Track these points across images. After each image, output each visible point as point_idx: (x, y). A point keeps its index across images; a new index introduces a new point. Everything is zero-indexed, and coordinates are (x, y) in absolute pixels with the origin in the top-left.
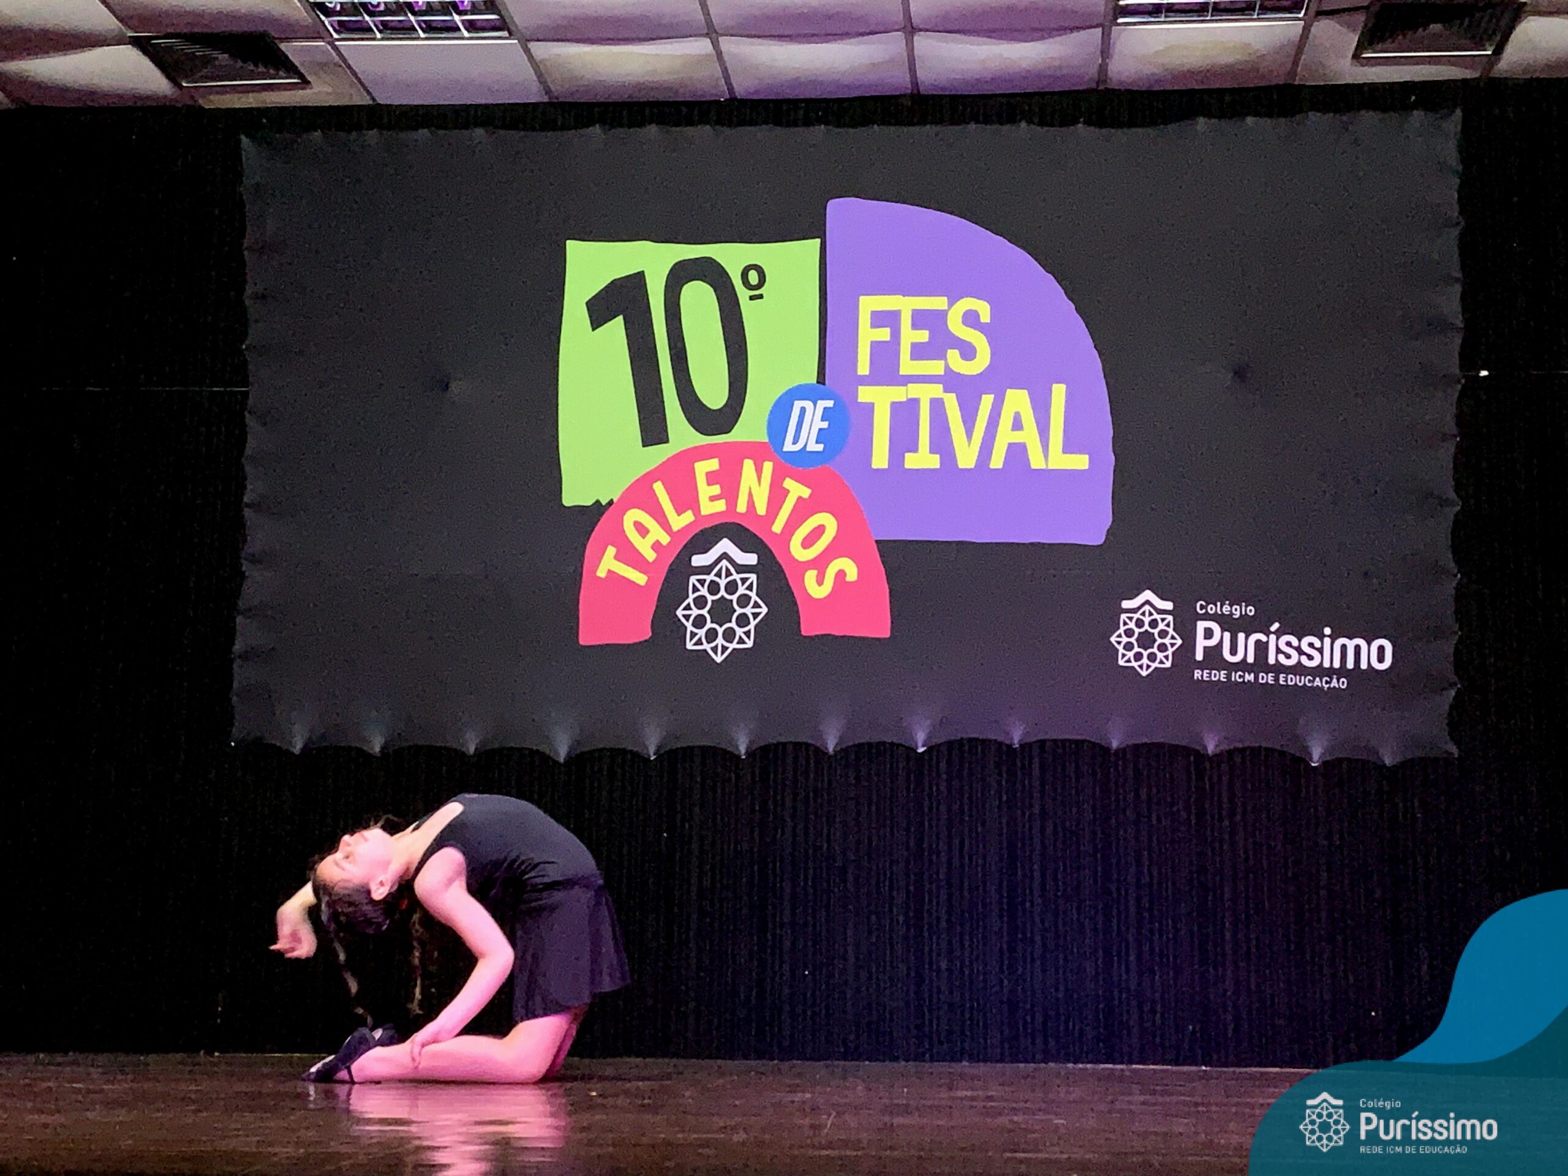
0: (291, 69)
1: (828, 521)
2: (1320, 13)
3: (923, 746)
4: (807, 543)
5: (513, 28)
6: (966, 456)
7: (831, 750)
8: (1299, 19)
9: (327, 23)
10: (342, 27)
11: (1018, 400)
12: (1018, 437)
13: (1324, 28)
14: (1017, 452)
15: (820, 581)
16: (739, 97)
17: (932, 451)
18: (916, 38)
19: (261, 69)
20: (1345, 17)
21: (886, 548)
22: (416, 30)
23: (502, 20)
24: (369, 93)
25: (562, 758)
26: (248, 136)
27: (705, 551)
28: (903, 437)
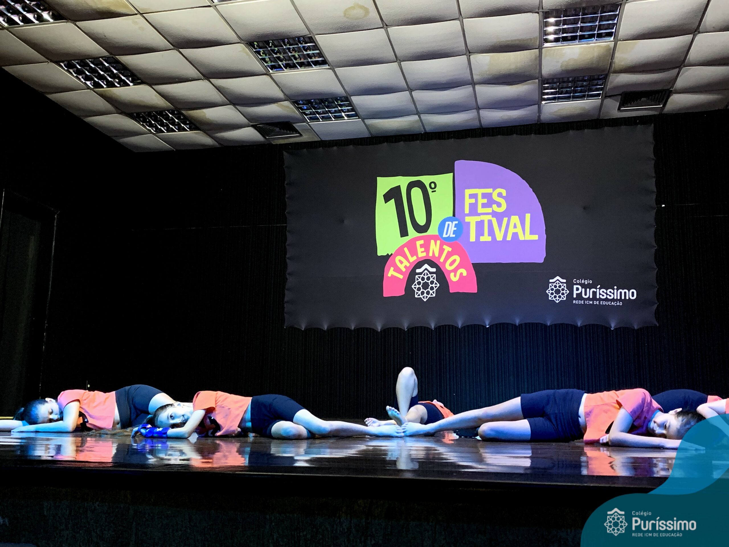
0: (297, 131)
1: (457, 258)
2: (606, 97)
3: (488, 325)
4: (451, 264)
5: (359, 115)
6: (499, 237)
7: (460, 327)
8: (599, 99)
9: (306, 118)
10: (310, 119)
11: (515, 219)
12: (515, 230)
13: (608, 101)
14: (515, 235)
15: (455, 276)
16: (427, 132)
17: (489, 235)
18: (480, 111)
19: (288, 132)
20: (615, 97)
21: (475, 266)
22: (331, 118)
23: (356, 113)
24: (320, 138)
25: (379, 331)
26: (285, 151)
27: (420, 268)
28: (480, 232)
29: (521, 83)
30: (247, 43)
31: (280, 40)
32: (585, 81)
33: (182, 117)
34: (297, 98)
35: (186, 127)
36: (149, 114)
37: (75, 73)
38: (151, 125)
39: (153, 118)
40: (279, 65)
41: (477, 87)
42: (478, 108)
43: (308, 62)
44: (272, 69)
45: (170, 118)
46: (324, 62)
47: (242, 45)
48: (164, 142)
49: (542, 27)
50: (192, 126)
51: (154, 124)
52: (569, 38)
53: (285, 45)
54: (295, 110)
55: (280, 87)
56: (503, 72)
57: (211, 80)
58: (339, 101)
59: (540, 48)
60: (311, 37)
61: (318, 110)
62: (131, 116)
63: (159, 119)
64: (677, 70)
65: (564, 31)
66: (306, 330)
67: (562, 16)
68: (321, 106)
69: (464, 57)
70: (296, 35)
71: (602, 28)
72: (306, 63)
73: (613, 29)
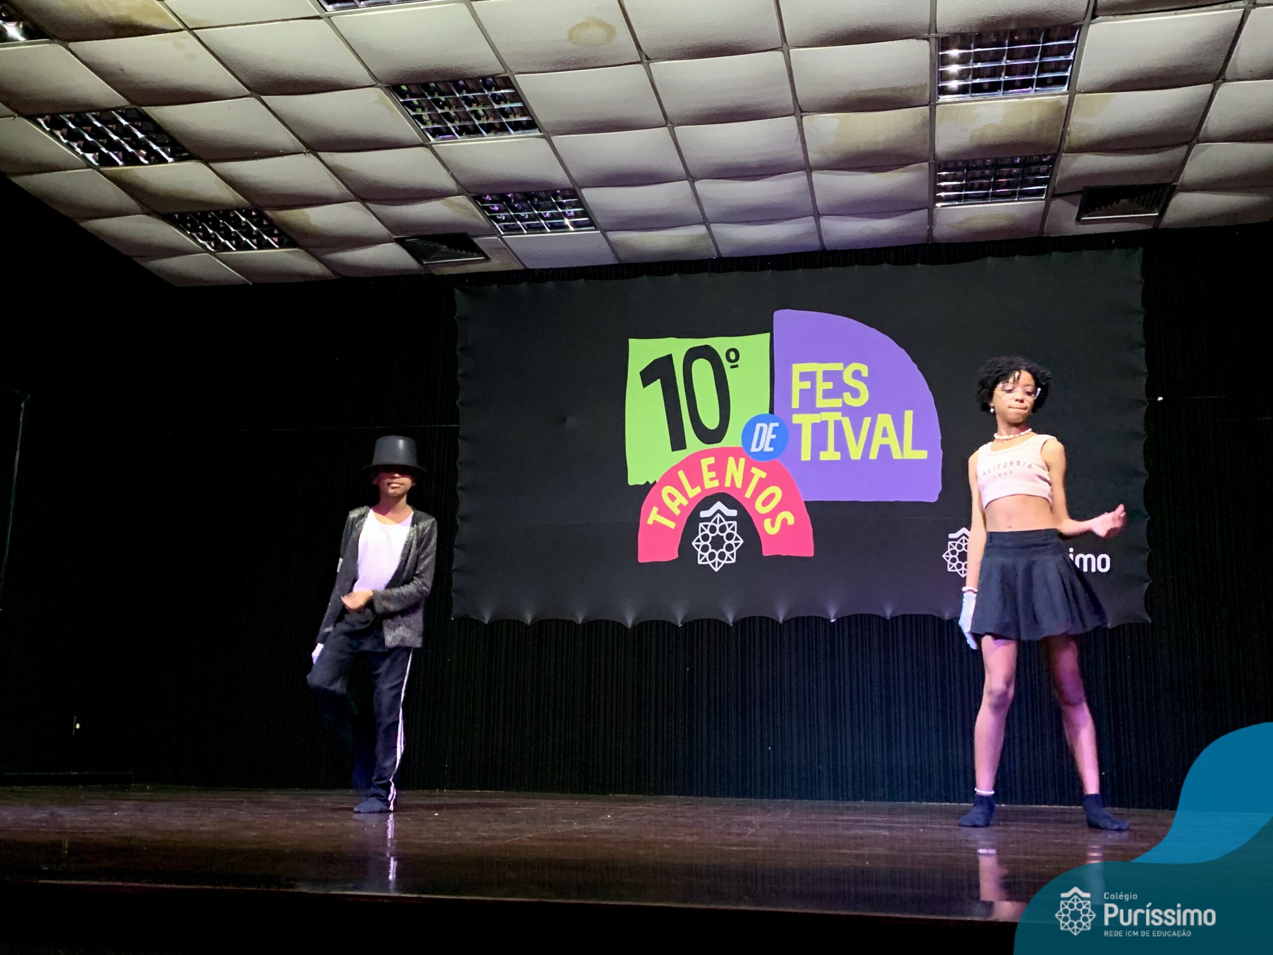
0: (480, 252)
1: (777, 491)
2: (1054, 195)
3: (834, 619)
4: (765, 503)
5: (596, 224)
6: (856, 453)
7: (781, 620)
8: (1042, 200)
9: (497, 226)
10: (506, 229)
11: (885, 420)
12: (885, 441)
13: (1057, 203)
14: (885, 450)
15: (773, 524)
16: (723, 256)
17: (836, 449)
18: (821, 220)
19: (464, 253)
20: (1070, 197)
21: (810, 506)
22: (544, 228)
23: (591, 219)
24: (522, 263)
25: (630, 626)
26: (458, 289)
27: (707, 508)
28: (819, 444)
29: (897, 169)
30: (388, 87)
31: (450, 82)
32: (1016, 166)
33: (265, 223)
34: (481, 191)
35: (273, 241)
36: (204, 217)
37: (65, 138)
38: (207, 237)
39: (210, 223)
40: (448, 128)
41: (817, 176)
42: (817, 215)
43: (502, 124)
44: (434, 136)
45: (243, 224)
46: (531, 125)
47: (379, 90)
48: (233, 269)
49: (935, 64)
50: (284, 239)
51: (212, 234)
52: (986, 87)
53: (460, 92)
54: (477, 211)
55: (448, 170)
56: (862, 148)
57: (319, 153)
58: (559, 197)
59: (932, 104)
60: (508, 78)
61: (521, 214)
62: (168, 218)
63: (221, 226)
64: (1184, 149)
65: (977, 73)
66: (491, 623)
67: (972, 46)
68: (525, 205)
69: (792, 120)
70: (479, 74)
71: (1046, 68)
72: (498, 126)
73: (1066, 70)
